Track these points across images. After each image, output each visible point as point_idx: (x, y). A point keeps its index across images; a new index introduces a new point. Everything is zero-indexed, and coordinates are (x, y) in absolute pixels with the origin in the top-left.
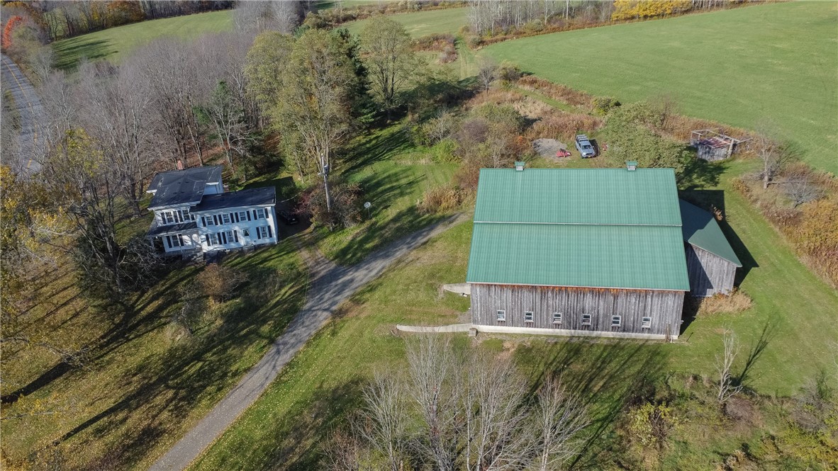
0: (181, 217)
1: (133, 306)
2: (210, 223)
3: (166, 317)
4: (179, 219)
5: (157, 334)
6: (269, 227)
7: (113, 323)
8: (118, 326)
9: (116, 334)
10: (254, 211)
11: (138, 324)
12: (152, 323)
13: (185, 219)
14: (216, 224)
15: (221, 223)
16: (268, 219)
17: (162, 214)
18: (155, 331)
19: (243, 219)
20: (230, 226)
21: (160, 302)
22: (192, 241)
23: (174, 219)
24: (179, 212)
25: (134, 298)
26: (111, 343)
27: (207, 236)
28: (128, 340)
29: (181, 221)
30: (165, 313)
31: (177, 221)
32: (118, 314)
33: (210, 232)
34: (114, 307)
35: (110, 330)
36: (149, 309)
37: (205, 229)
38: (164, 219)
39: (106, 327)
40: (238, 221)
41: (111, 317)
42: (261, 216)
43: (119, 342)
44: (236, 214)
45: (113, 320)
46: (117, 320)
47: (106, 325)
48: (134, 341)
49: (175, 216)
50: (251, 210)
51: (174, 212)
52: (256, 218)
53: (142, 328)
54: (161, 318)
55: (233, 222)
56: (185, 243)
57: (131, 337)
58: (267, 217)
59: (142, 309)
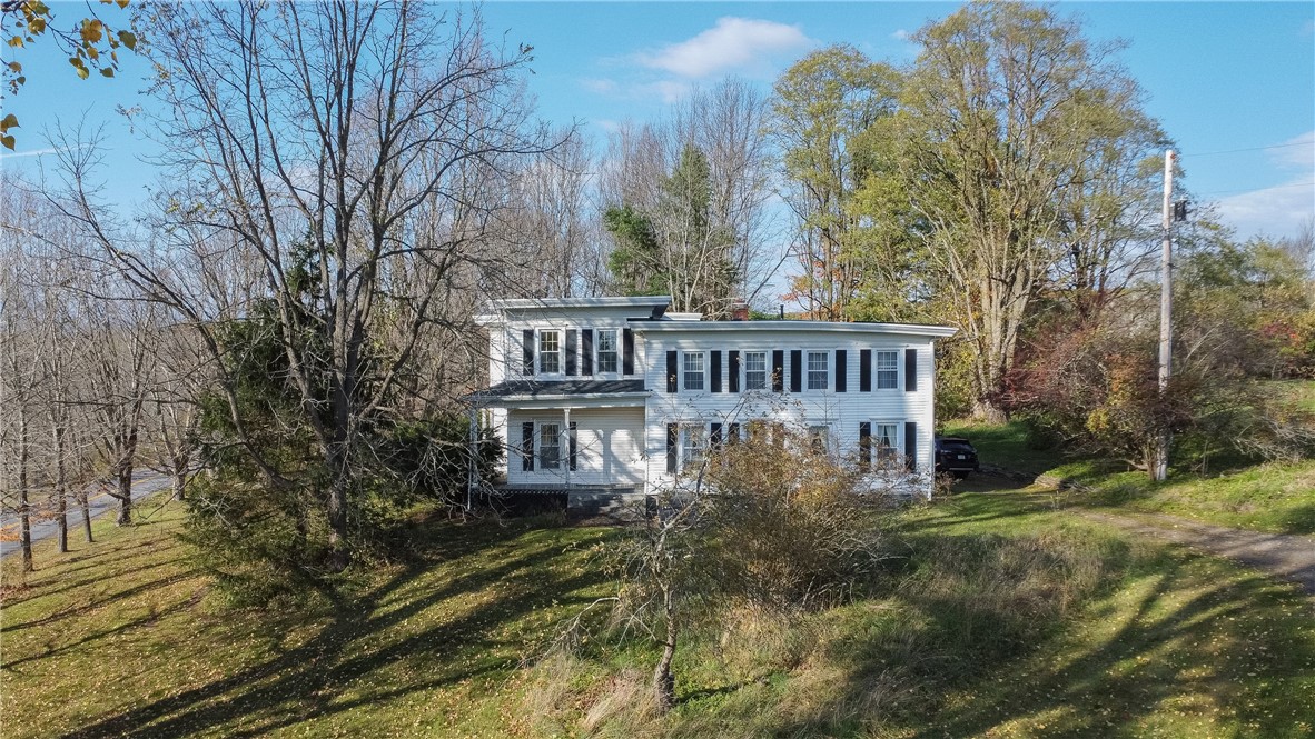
0: (587, 357)
1: (369, 603)
2: (694, 382)
3: (515, 642)
4: (580, 362)
5: (471, 696)
6: (911, 429)
7: (275, 648)
8: (290, 658)
9: (280, 683)
10: (866, 355)
11: (385, 657)
12: (445, 660)
13: (601, 368)
14: (716, 387)
15: (734, 388)
16: (911, 396)
17: (529, 334)
18: (464, 687)
19: (818, 382)
20: (764, 406)
21: (487, 595)
22: (607, 455)
23: (562, 361)
24: (587, 334)
25: (379, 581)
26: (248, 711)
27: (671, 431)
28: (326, 708)
29: (588, 370)
30: (508, 630)
31: (571, 369)
32: (307, 620)
33: (686, 415)
34: (294, 599)
35: (254, 670)
36: (440, 614)
37: (669, 401)
38: (528, 355)
39: (243, 656)
40: (796, 387)
41: (276, 631)
42: (889, 380)
43: (283, 712)
44: (796, 356)
45: (281, 638)
46: (294, 639)
47: (244, 654)
48: (356, 714)
49: (570, 351)
50: (855, 348)
51: (571, 334)
52: (865, 385)
53: (400, 672)
54: (491, 644)
55: (778, 387)
56: (580, 460)
57: (340, 699)
58: (911, 384)
59: (407, 612)
